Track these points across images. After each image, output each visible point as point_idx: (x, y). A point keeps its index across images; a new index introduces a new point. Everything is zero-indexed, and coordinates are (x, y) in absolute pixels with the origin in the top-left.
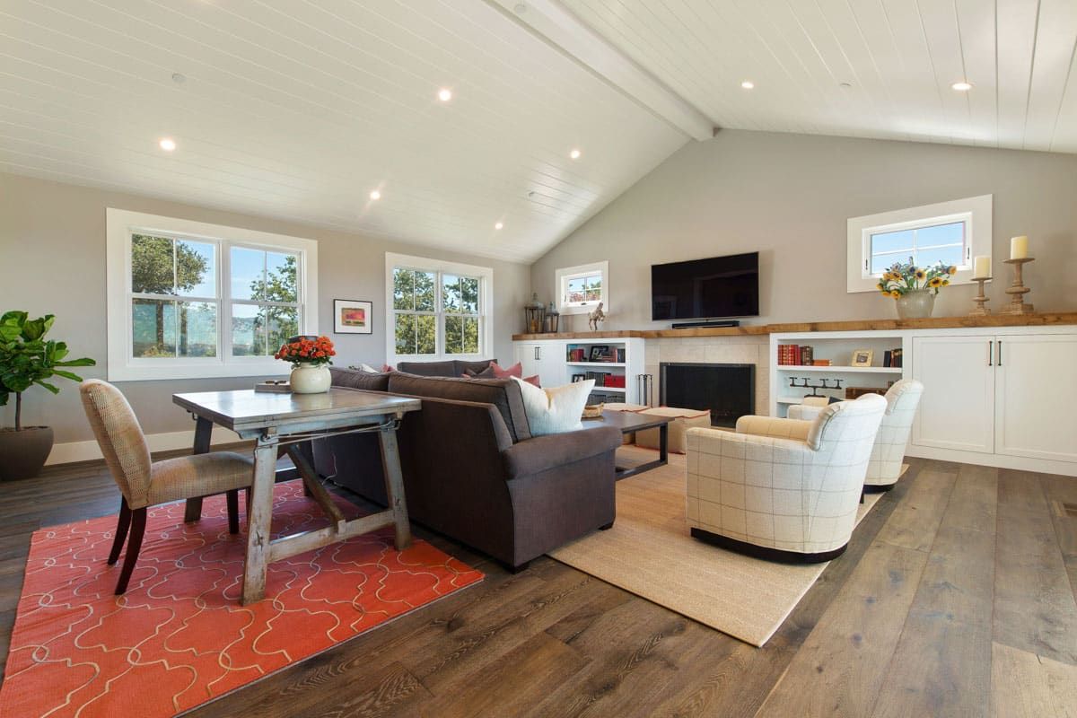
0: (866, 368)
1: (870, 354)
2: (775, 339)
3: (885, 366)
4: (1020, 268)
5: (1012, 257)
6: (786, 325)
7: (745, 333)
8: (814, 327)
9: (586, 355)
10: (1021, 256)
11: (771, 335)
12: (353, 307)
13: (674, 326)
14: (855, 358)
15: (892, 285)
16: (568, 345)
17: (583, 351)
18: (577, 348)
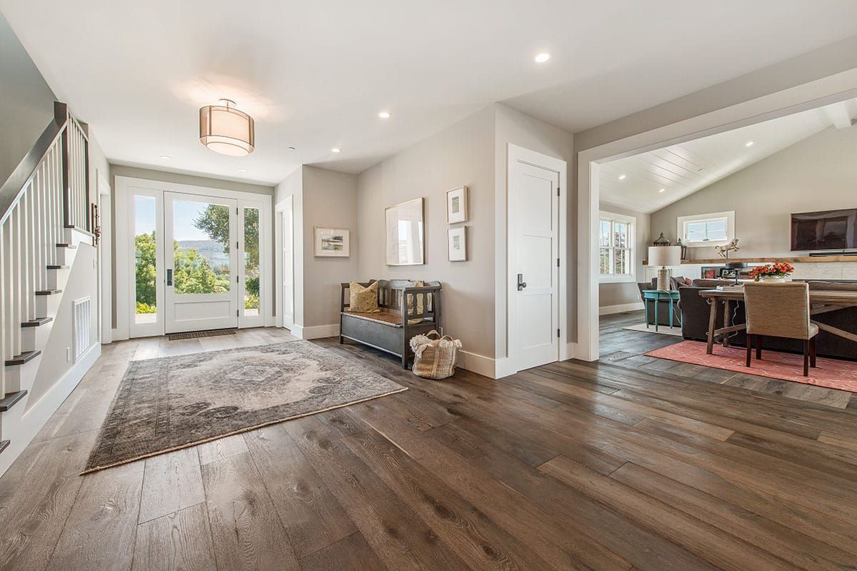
9: (717, 274)
13: (811, 255)
16: (702, 268)
17: (714, 271)
18: (708, 270)
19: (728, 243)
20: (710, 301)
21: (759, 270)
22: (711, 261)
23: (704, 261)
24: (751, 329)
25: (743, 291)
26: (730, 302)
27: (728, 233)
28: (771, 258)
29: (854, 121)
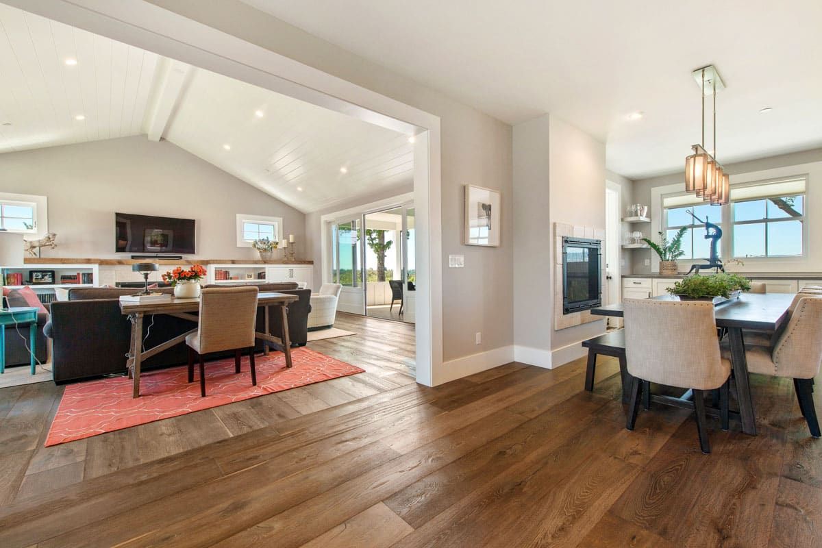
0: (251, 280)
1: (253, 274)
2: (213, 268)
3: (258, 279)
4: (292, 245)
8: (233, 262)
9: (26, 278)
10: (293, 242)
11: (212, 265)
14: (247, 276)
15: (260, 245)
16: (3, 270)
17: (21, 275)
18: (14, 272)
28: (97, 260)
29: (162, 139)
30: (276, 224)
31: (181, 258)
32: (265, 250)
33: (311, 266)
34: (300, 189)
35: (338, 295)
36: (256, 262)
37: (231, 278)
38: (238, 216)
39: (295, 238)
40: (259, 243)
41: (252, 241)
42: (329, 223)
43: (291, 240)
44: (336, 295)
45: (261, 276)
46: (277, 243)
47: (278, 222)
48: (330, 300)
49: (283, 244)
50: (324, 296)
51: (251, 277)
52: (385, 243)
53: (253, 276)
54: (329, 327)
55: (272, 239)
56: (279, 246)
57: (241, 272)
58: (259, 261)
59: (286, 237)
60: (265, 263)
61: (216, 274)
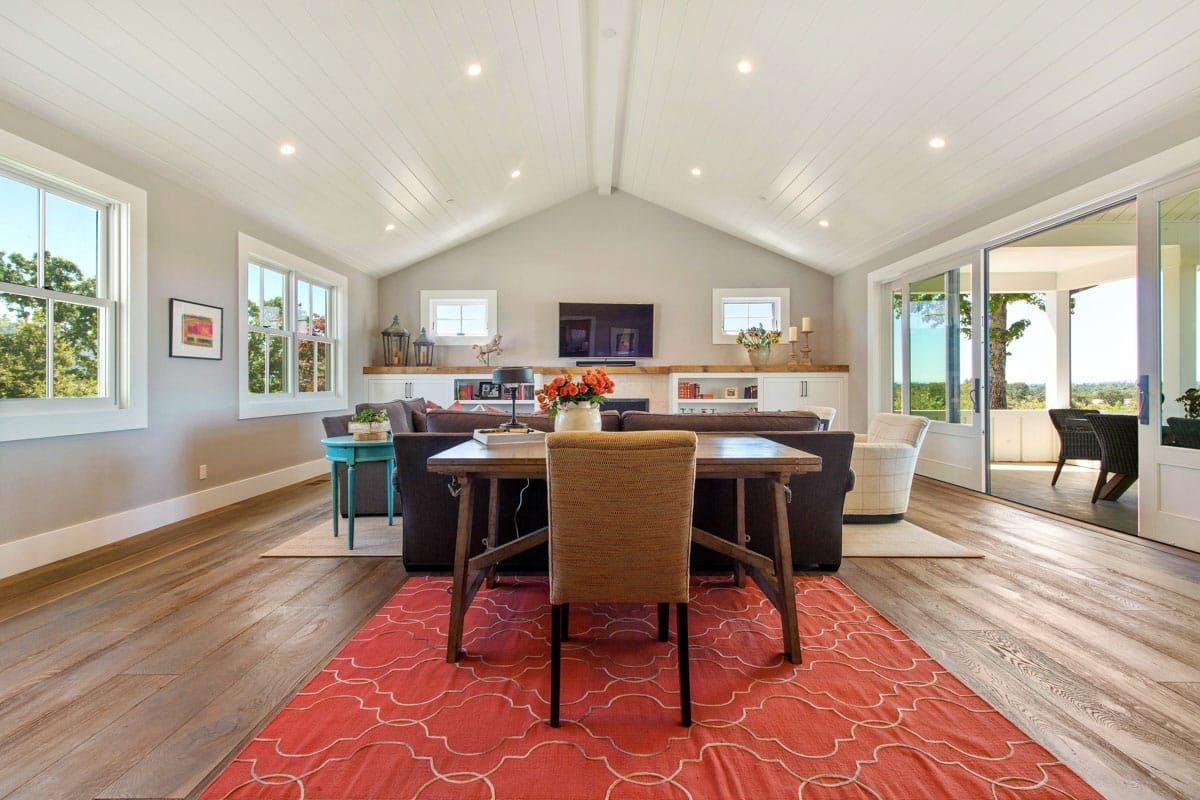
0: (734, 400)
1: (736, 389)
2: (675, 378)
3: (746, 398)
4: (807, 336)
5: (804, 329)
6: (686, 367)
7: (645, 371)
8: (705, 369)
9: (476, 391)
10: (808, 330)
11: (674, 374)
12: (198, 314)
13: (578, 364)
14: (726, 393)
15: (750, 340)
16: (456, 381)
17: (472, 387)
18: (464, 384)
19: (489, 341)
20: (457, 486)
21: (559, 389)
22: (468, 370)
23: (459, 369)
24: (563, 590)
25: (544, 453)
26: (503, 483)
27: (489, 328)
28: (540, 368)
29: (614, 189)
30: (778, 300)
31: (634, 363)
32: (758, 346)
33: (844, 375)
34: (824, 224)
35: (920, 444)
36: (741, 369)
37: (702, 396)
38: (716, 292)
39: (813, 323)
40: (747, 336)
41: (737, 334)
42: (885, 286)
43: (805, 327)
44: (914, 444)
45: (750, 392)
46: (779, 334)
47: (780, 298)
48: (898, 454)
49: (791, 334)
50: (883, 444)
51: (733, 395)
52: (1008, 327)
53: (736, 393)
54: (894, 518)
55: (768, 328)
56: (782, 340)
57: (716, 386)
58: (748, 366)
59: (795, 321)
60: (757, 369)
61: (680, 388)
